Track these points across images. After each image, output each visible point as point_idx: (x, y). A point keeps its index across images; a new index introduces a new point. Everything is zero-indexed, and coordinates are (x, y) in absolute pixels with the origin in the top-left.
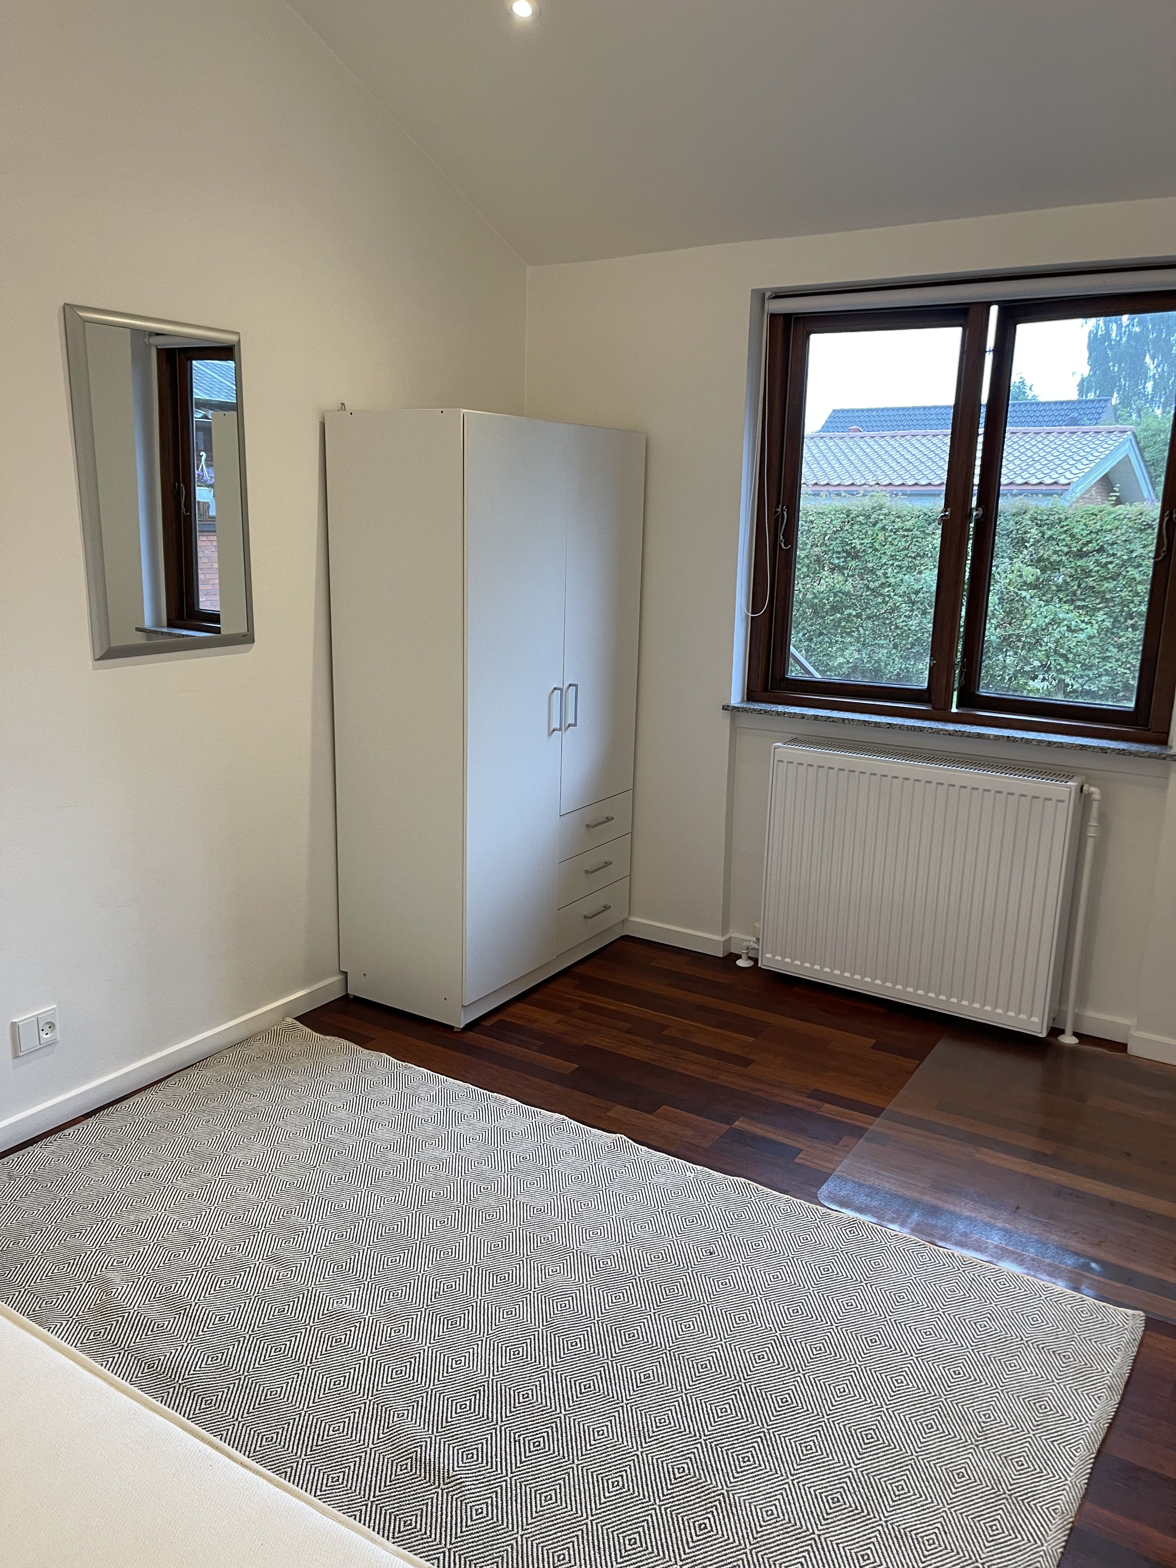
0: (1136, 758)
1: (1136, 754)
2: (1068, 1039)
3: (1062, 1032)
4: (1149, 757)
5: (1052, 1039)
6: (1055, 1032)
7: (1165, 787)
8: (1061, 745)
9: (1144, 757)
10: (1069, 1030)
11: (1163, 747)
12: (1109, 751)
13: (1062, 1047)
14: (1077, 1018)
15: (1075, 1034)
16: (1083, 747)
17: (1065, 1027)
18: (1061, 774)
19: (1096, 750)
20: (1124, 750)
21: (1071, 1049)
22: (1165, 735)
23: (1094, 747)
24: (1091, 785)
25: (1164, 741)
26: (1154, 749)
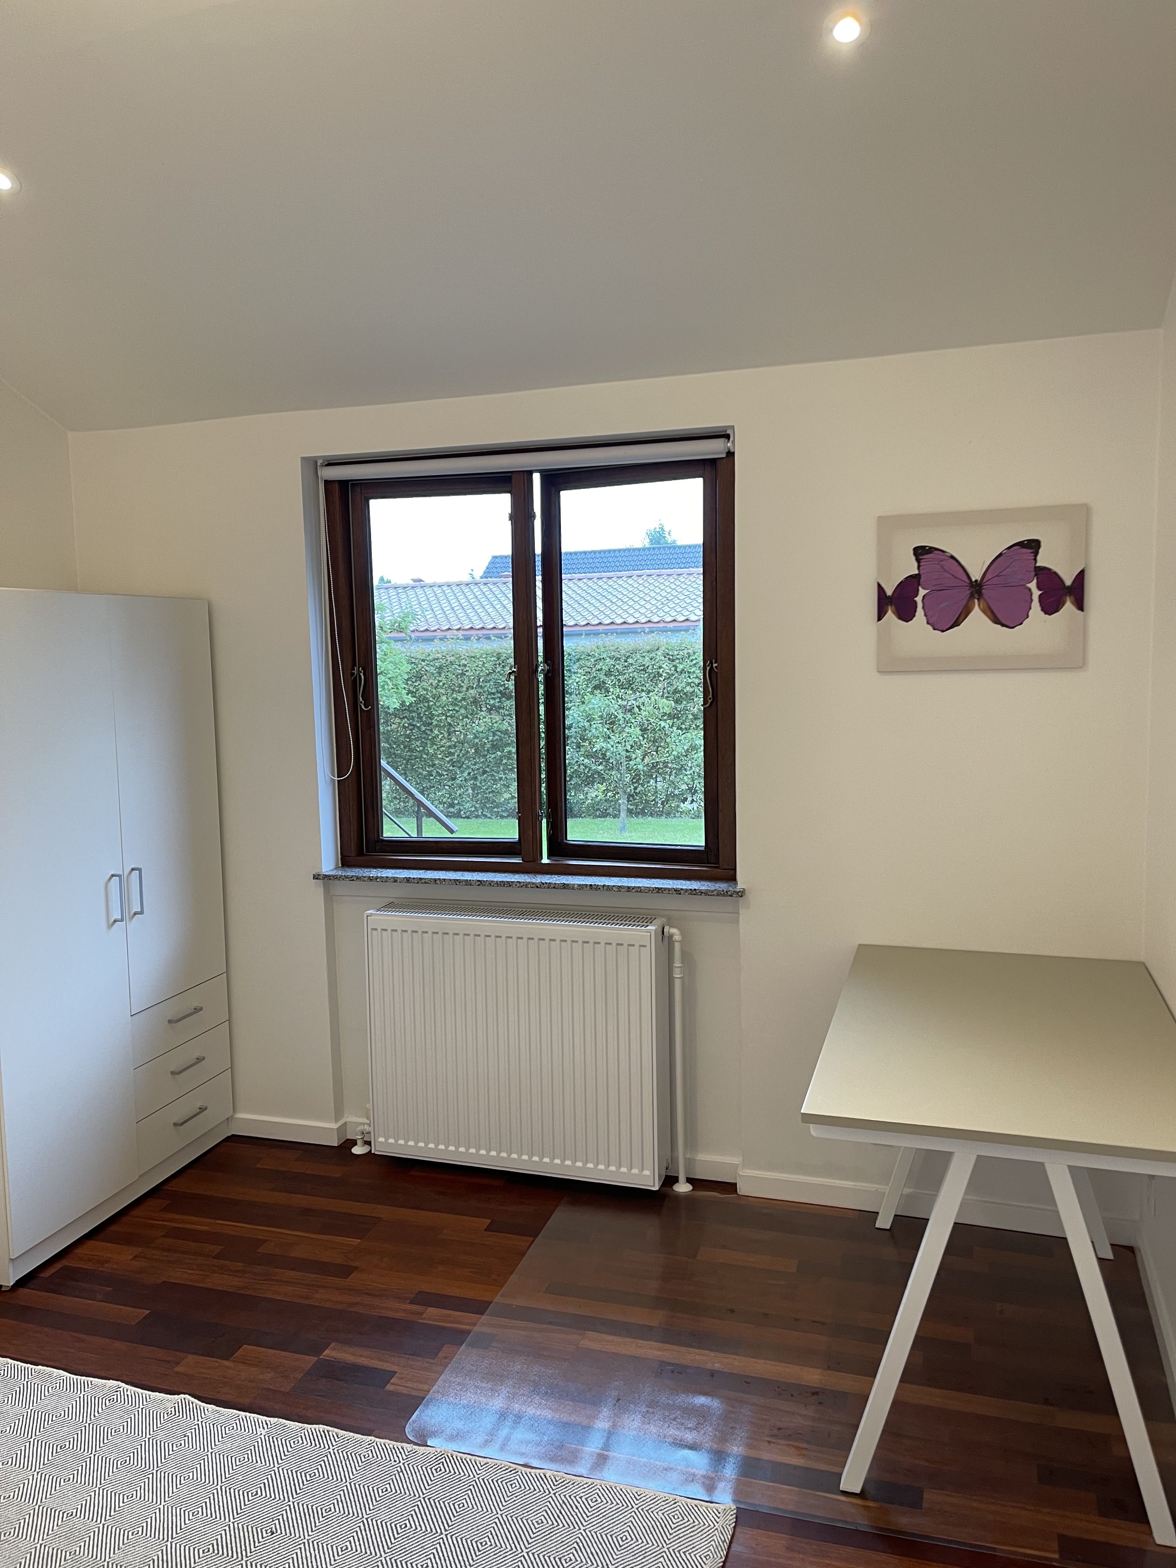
0: (708, 897)
1: (706, 893)
2: (683, 1188)
3: (675, 1180)
4: (718, 895)
5: (665, 1189)
6: (670, 1180)
7: (737, 921)
8: (639, 890)
9: (714, 895)
10: (682, 1178)
11: (732, 884)
12: (682, 892)
13: (678, 1197)
14: (690, 1163)
15: (689, 1180)
16: (659, 890)
17: (678, 1173)
18: (640, 918)
19: (670, 892)
20: (695, 890)
21: (687, 1197)
22: (732, 872)
23: (669, 889)
24: (671, 927)
25: (733, 878)
26: (722, 886)
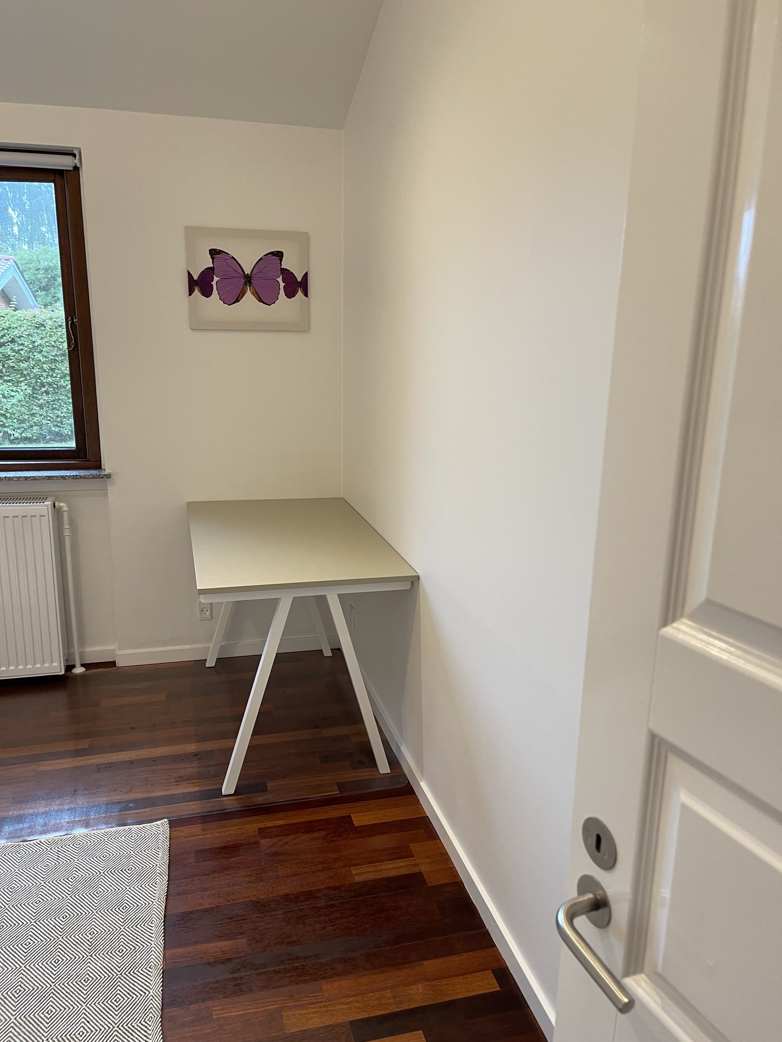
0: (85, 480)
1: (84, 477)
2: (79, 670)
3: (74, 666)
4: (93, 478)
5: (68, 673)
6: (69, 668)
7: (106, 495)
8: (34, 478)
9: (90, 478)
10: (78, 664)
11: (100, 470)
12: (67, 478)
13: (76, 676)
14: (82, 654)
15: (83, 665)
16: (49, 478)
17: (75, 662)
18: (39, 498)
19: (58, 478)
20: (76, 475)
21: (82, 676)
22: (98, 463)
23: (57, 477)
24: (60, 502)
25: (99, 467)
26: (94, 472)
